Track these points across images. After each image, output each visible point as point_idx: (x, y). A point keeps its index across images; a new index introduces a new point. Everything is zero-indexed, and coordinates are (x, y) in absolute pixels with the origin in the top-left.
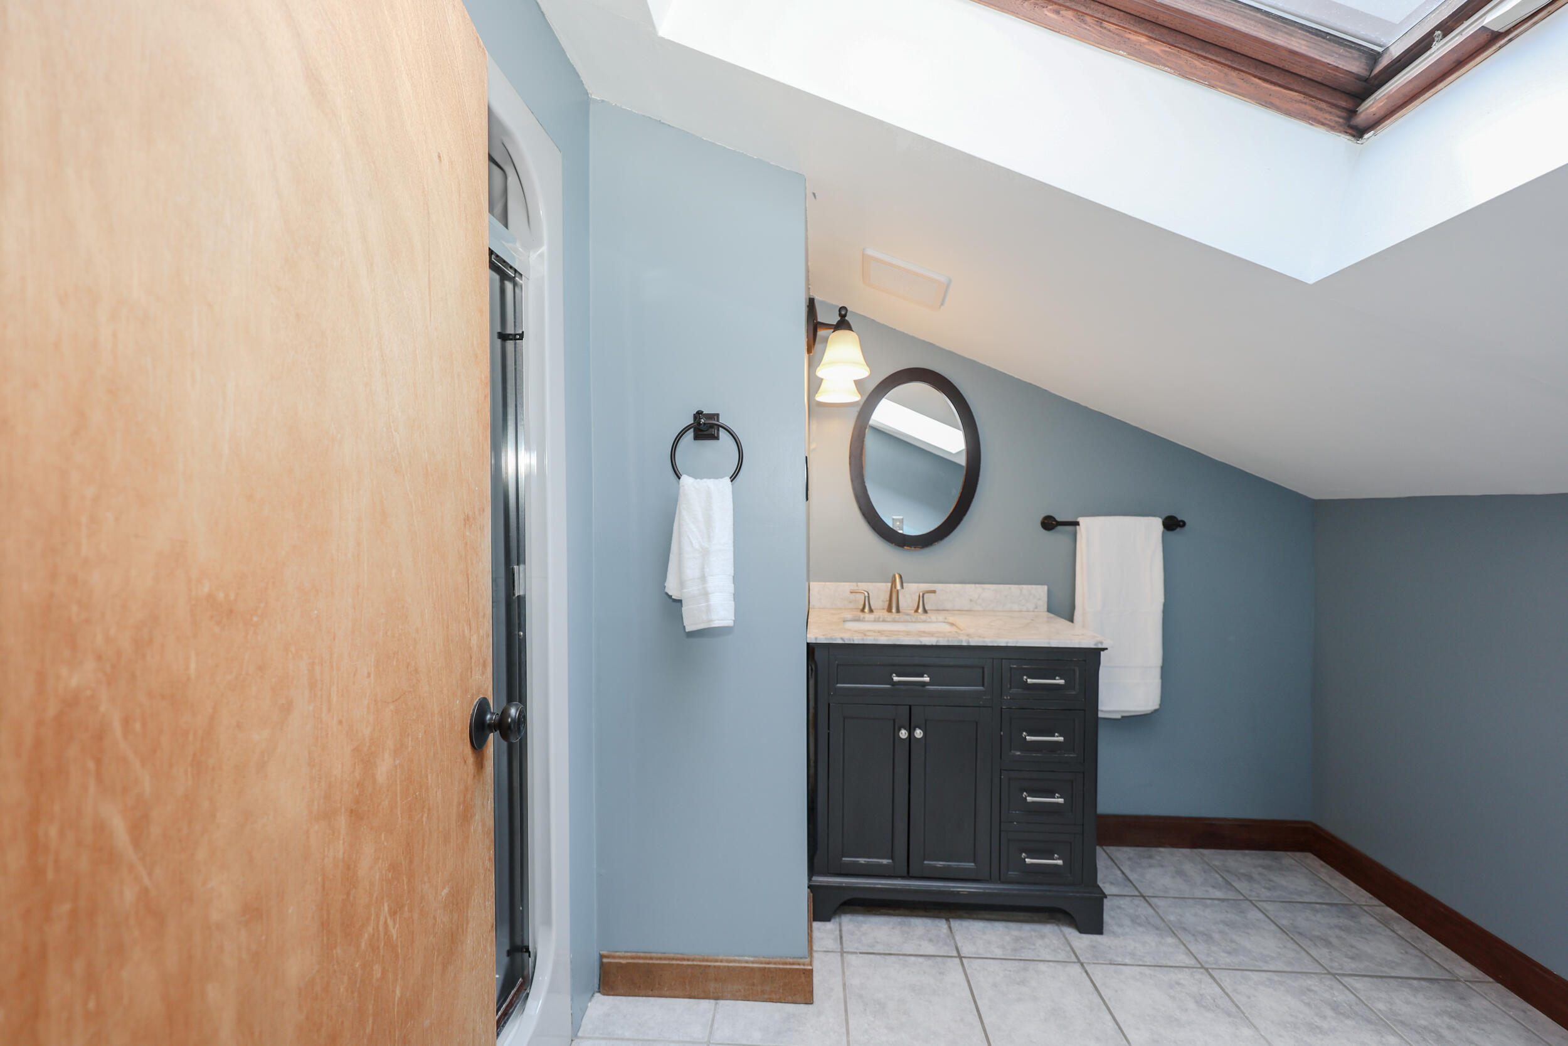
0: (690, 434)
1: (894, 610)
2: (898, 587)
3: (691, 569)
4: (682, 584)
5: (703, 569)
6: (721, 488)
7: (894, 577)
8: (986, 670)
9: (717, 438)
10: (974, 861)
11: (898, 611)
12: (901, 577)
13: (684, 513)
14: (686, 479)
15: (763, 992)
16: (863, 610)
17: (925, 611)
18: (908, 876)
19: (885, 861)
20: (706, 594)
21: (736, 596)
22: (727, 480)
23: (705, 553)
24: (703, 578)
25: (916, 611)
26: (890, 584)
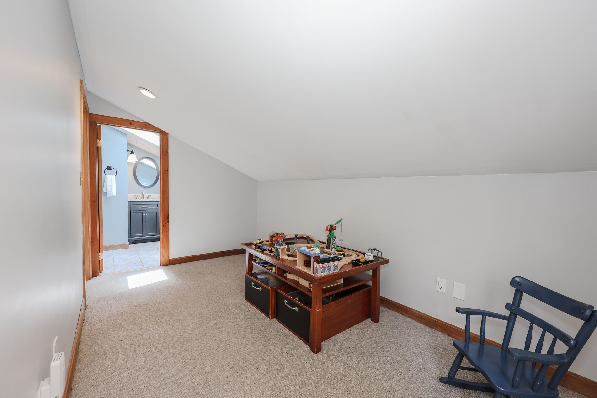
0: (107, 169)
1: (143, 198)
2: (143, 194)
3: (109, 188)
4: (106, 190)
5: (111, 188)
6: (114, 177)
7: (143, 193)
8: (158, 205)
9: (112, 169)
10: (156, 233)
11: (144, 198)
12: (144, 192)
13: (107, 180)
14: (107, 175)
15: (121, 248)
16: (136, 198)
17: (149, 198)
18: (145, 236)
19: (141, 234)
20: (112, 191)
21: (116, 192)
22: (114, 176)
23: (111, 186)
24: (111, 189)
25: (147, 198)
26: (142, 194)
